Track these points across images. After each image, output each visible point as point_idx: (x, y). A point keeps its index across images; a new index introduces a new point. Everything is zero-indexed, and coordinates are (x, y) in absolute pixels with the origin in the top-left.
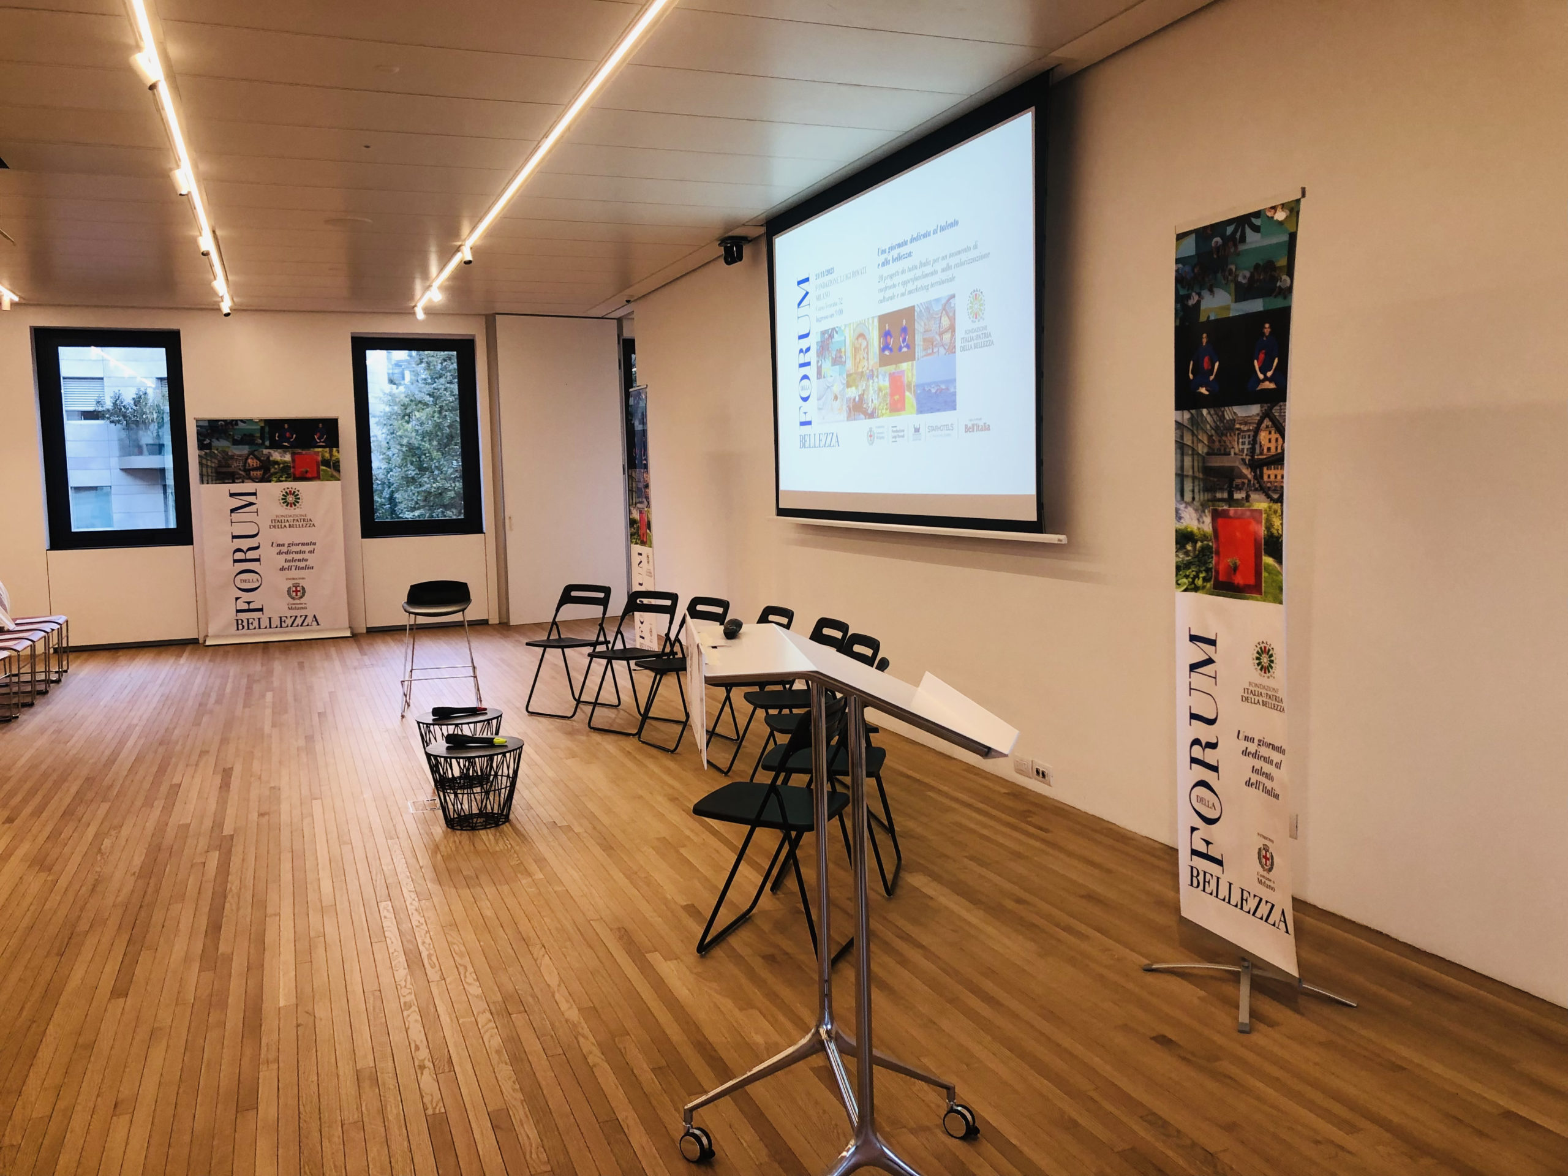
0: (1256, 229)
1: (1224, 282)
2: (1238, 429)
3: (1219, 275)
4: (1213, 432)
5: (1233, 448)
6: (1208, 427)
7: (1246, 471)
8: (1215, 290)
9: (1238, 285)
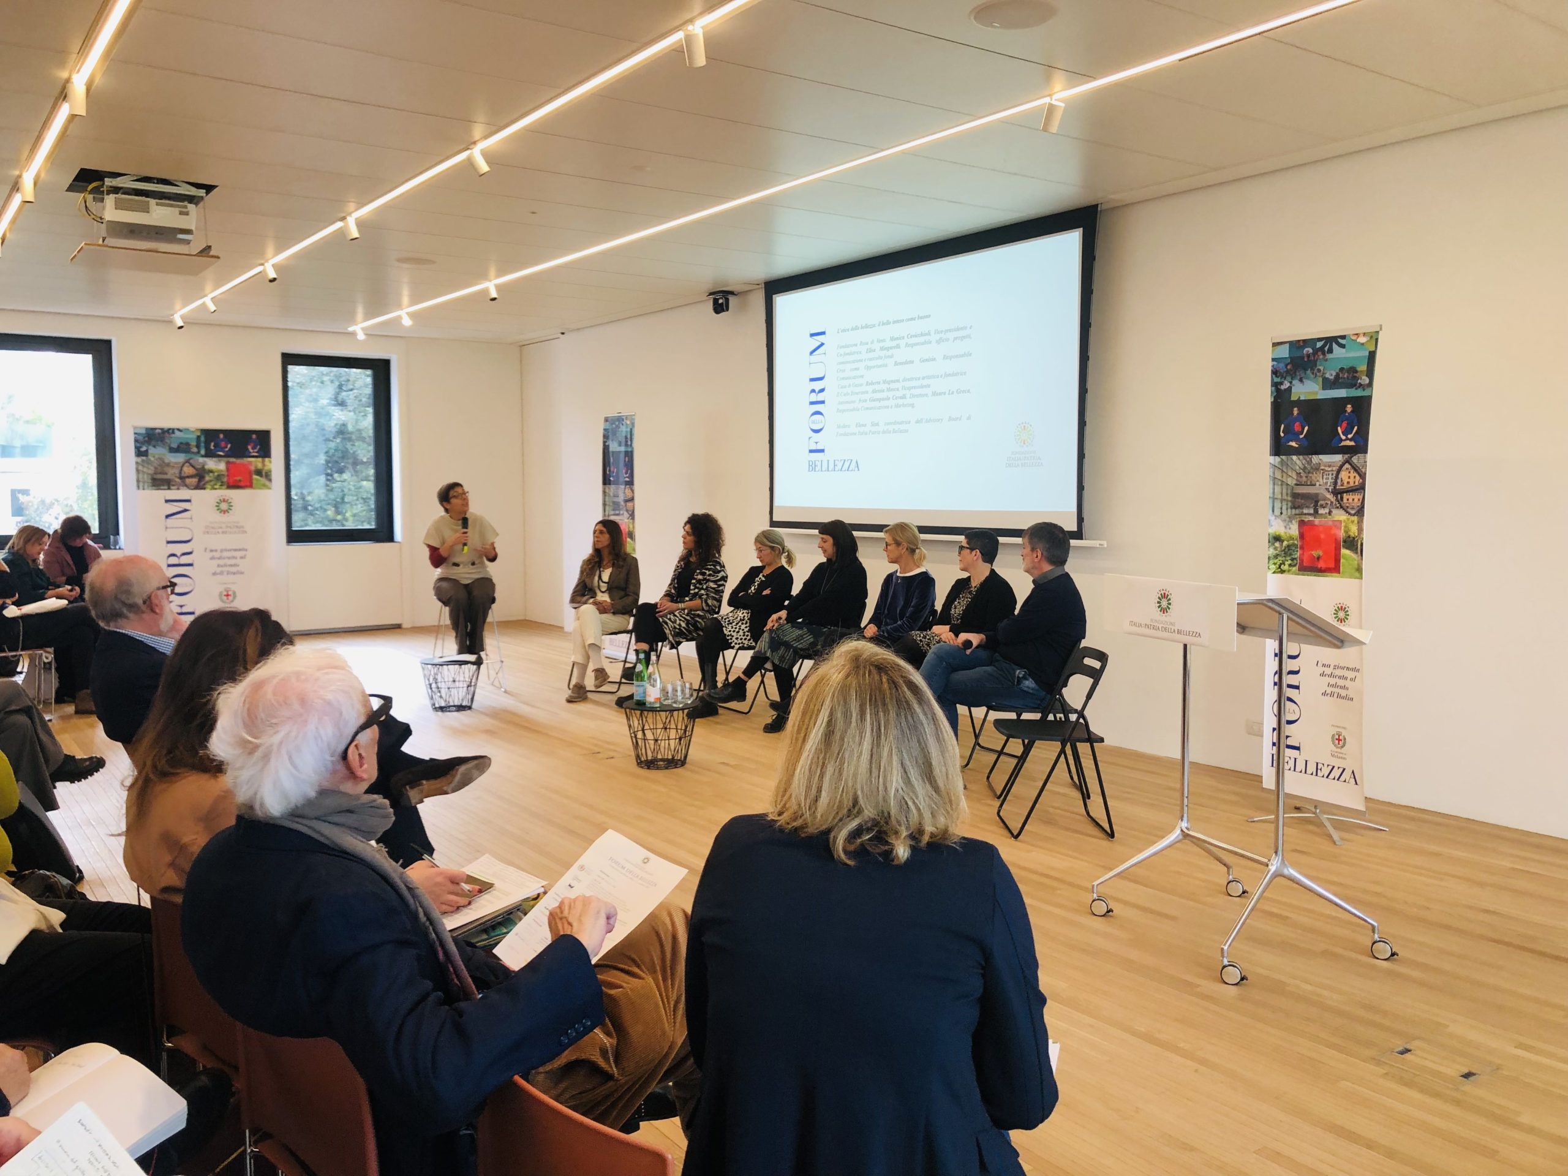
0: (1343, 346)
1: (1312, 376)
2: (1322, 470)
3: (1309, 372)
4: (1301, 471)
5: (1318, 481)
6: (1298, 468)
7: (1330, 496)
8: (1304, 380)
9: (1325, 380)
